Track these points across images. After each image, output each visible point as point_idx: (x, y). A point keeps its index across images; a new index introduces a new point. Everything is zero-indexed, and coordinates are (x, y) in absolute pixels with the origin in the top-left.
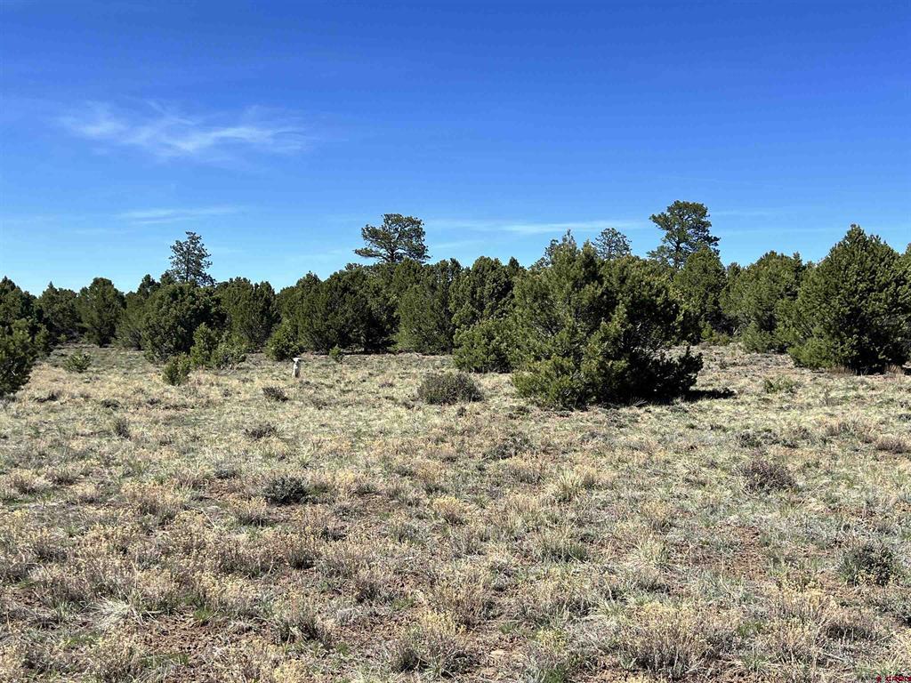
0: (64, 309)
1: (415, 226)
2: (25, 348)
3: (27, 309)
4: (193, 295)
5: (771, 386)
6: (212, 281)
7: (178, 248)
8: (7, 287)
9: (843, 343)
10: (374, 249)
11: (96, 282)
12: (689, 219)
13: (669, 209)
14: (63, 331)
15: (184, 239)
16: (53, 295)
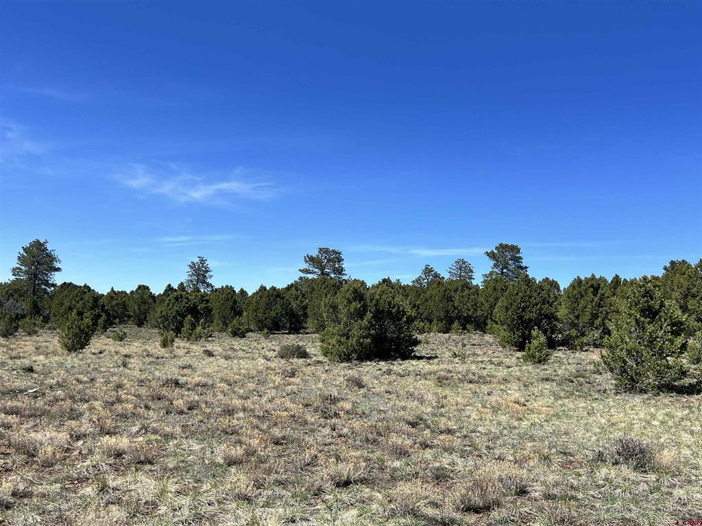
0: (118, 304)
1: (337, 255)
2: (88, 327)
3: (96, 304)
4: (187, 298)
5: (455, 354)
6: (212, 287)
7: (193, 266)
8: (86, 290)
9: (514, 334)
10: (311, 269)
11: (140, 287)
12: (509, 255)
13: (497, 248)
14: (117, 317)
15: (197, 260)
16: (113, 294)
